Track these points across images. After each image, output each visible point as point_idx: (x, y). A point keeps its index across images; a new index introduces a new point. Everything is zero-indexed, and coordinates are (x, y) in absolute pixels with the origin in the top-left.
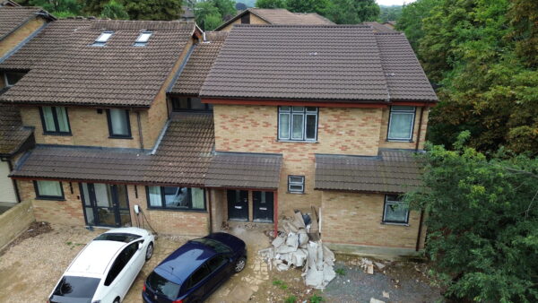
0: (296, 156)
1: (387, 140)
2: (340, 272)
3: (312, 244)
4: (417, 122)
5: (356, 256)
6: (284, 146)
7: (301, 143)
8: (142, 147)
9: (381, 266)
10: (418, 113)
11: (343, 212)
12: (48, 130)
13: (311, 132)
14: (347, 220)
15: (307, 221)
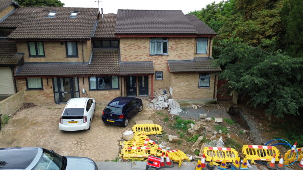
0: (158, 62)
1: (197, 54)
2: (184, 109)
3: (169, 100)
4: (208, 45)
5: (188, 104)
6: (153, 57)
7: (161, 55)
8: (84, 61)
9: (200, 106)
10: (209, 40)
11: (182, 84)
12: (32, 55)
13: (165, 51)
14: (184, 87)
15: (165, 92)
